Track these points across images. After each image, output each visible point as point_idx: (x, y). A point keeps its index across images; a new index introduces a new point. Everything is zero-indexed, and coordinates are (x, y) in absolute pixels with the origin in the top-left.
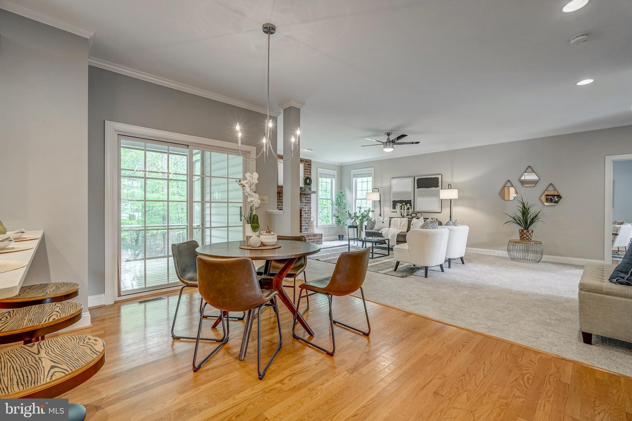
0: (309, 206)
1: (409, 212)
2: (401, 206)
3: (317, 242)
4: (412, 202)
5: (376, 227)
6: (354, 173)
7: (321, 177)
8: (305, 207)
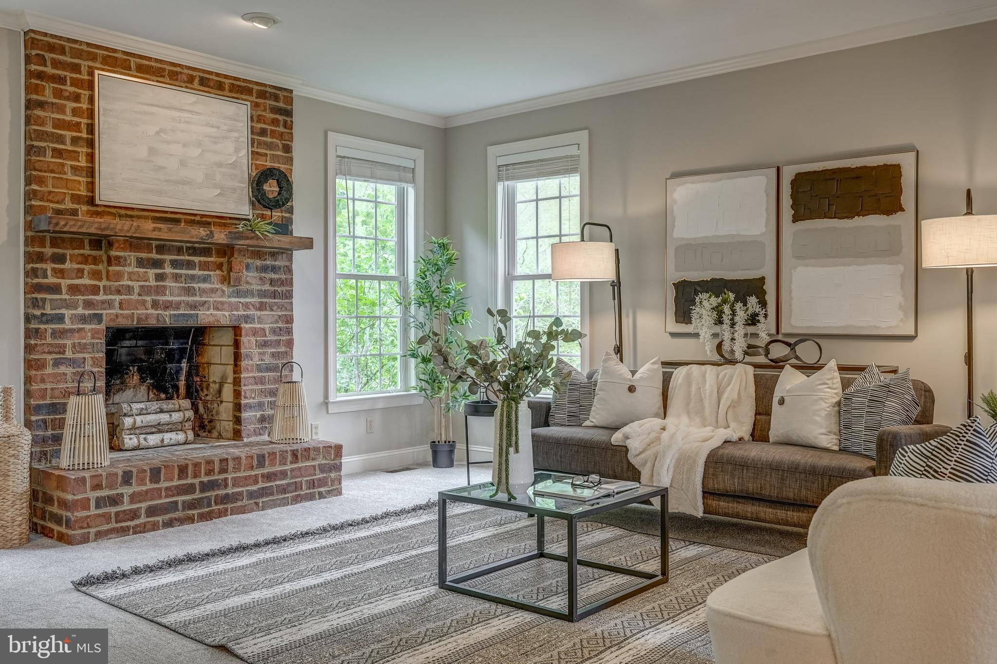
0: (281, 307)
1: (755, 335)
2: (720, 305)
3: (312, 484)
4: (770, 287)
5: (598, 415)
6: (502, 161)
7: (347, 173)
8: (258, 313)
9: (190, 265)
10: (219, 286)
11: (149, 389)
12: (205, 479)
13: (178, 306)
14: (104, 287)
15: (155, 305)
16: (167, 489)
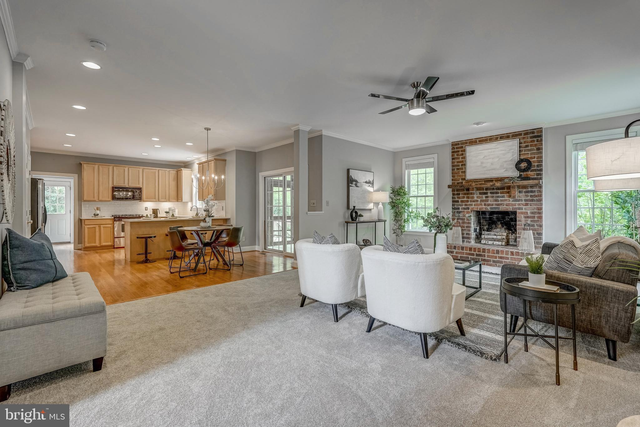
0: (537, 205)
7: (582, 148)
8: (525, 207)
9: (497, 193)
10: (508, 198)
11: (505, 229)
12: (478, 253)
13: (492, 205)
14: (470, 200)
15: (485, 205)
16: (466, 253)
